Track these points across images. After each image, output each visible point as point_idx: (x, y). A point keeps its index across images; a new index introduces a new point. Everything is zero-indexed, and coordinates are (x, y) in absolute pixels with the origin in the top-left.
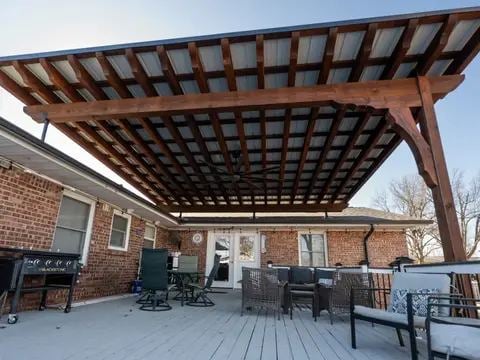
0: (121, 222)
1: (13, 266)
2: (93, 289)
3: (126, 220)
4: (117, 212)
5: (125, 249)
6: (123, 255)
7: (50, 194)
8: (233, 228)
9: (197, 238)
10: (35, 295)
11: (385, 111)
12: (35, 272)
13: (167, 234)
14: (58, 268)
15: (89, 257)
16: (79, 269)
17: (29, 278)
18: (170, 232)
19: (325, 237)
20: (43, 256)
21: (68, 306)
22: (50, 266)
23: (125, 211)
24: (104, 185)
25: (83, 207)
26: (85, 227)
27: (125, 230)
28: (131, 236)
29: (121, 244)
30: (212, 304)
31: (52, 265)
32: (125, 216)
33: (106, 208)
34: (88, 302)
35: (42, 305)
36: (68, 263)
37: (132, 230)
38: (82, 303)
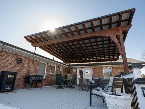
0: (53, 67)
1: (30, 78)
2: (47, 84)
3: (55, 67)
4: (52, 65)
5: (55, 74)
6: (54, 75)
7: (37, 62)
8: (83, 67)
9: (74, 70)
10: (35, 85)
11: (109, 37)
12: (34, 79)
13: (66, 70)
14: (39, 79)
15: (46, 76)
16: (43, 79)
17: (33, 81)
18: (67, 69)
19: (112, 69)
20: (36, 76)
21: (41, 87)
22: (39, 78)
23: (54, 64)
24: (47, 60)
25: (44, 65)
26: (45, 69)
27: (54, 69)
28: (56, 71)
29: (54, 73)
30: (75, 88)
31: (37, 78)
32: (54, 66)
33: (49, 64)
34: (46, 87)
35: (36, 87)
36: (40, 78)
37: (56, 69)
38: (44, 87)
